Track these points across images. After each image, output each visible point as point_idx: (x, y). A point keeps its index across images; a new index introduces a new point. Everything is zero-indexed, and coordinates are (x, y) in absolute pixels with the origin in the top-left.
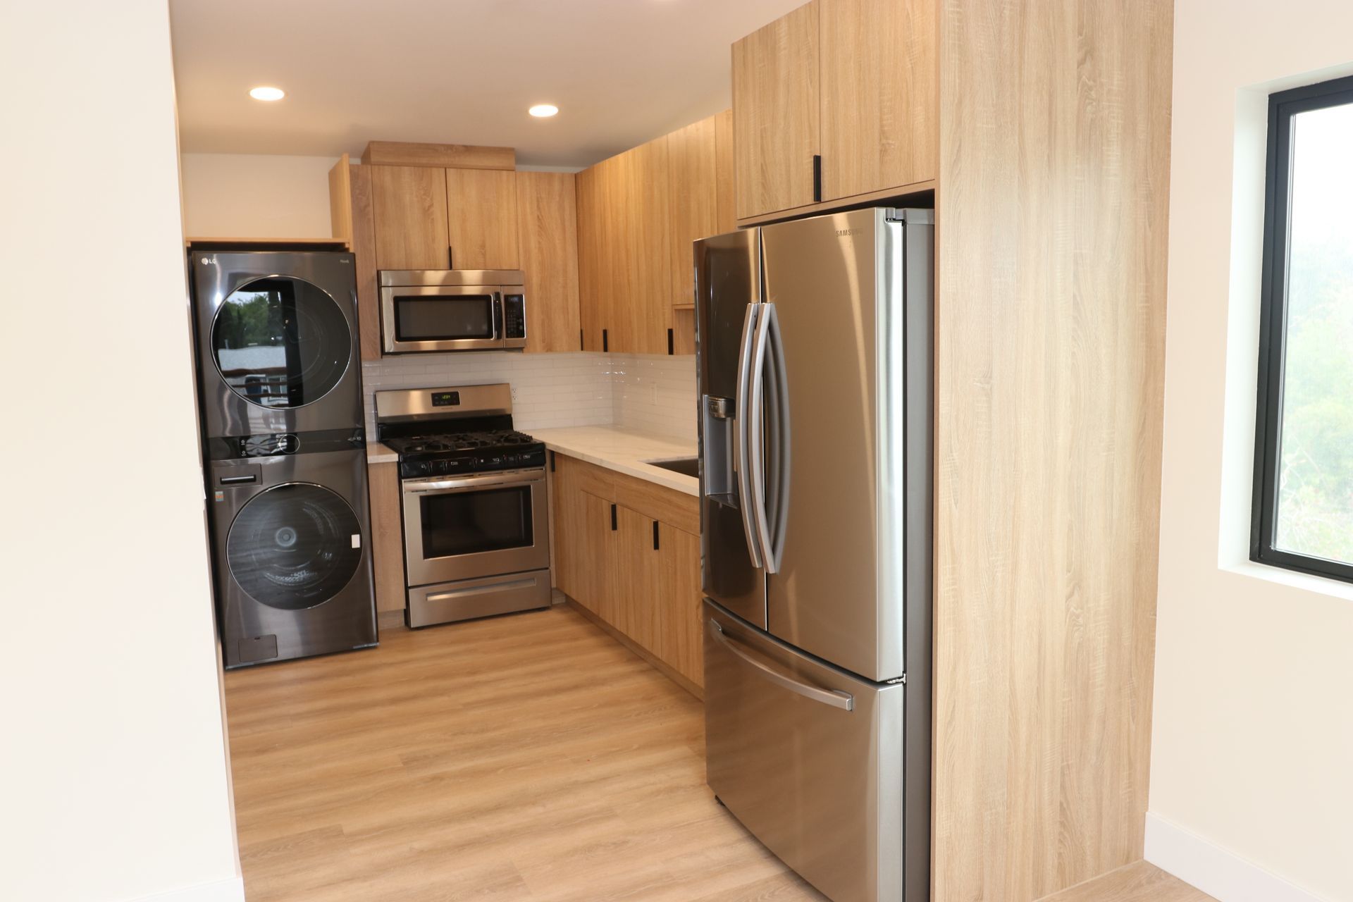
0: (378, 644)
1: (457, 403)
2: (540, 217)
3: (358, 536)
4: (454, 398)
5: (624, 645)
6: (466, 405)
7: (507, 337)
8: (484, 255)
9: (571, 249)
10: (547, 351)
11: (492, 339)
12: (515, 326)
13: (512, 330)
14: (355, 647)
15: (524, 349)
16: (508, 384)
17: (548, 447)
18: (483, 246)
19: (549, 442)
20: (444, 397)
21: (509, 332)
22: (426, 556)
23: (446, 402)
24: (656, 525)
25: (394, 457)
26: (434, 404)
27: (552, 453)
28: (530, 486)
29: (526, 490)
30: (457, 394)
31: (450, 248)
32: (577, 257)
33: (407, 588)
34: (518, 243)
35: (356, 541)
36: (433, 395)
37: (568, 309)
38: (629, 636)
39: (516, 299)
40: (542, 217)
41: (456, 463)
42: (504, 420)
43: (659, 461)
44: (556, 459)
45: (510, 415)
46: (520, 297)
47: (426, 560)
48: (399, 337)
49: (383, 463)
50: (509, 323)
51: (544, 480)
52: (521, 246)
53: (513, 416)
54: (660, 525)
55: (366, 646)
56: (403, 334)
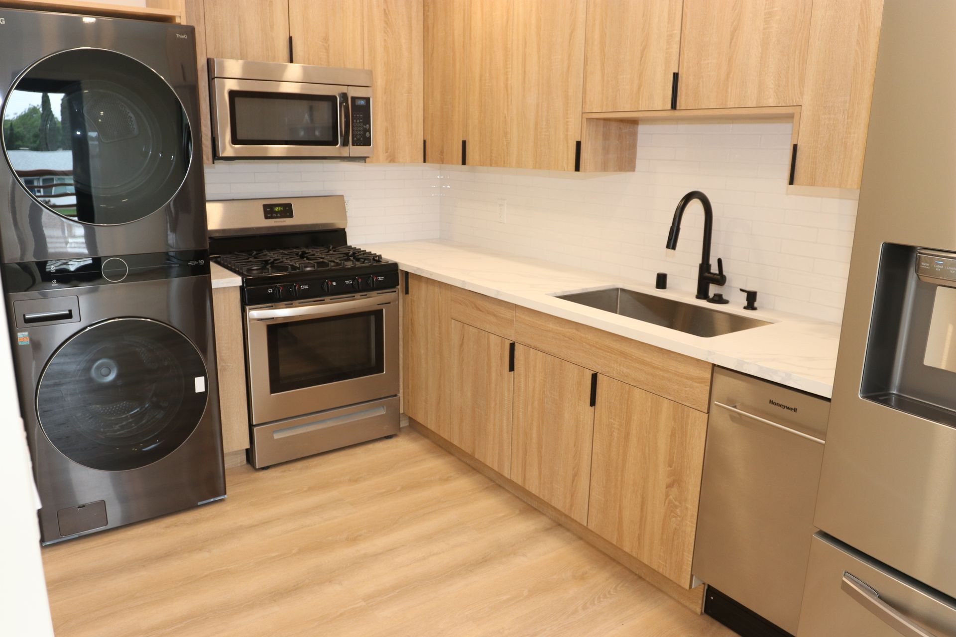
0: (226, 496)
1: (291, 216)
2: (387, 12)
3: (203, 378)
4: (287, 210)
5: (504, 488)
6: (302, 218)
7: (353, 145)
8: (327, 50)
9: (417, 50)
10: (390, 162)
11: (337, 146)
12: (362, 133)
13: (358, 137)
14: (199, 503)
15: (367, 160)
16: (342, 196)
17: (401, 267)
18: (326, 39)
19: (402, 262)
20: (276, 209)
21: (355, 139)
22: (274, 389)
23: (279, 215)
24: (594, 377)
25: (237, 281)
26: (266, 217)
27: (407, 273)
28: (383, 310)
29: (378, 314)
30: (289, 205)
31: (291, 38)
32: (422, 60)
33: (251, 426)
34: (363, 39)
35: (200, 385)
36: (265, 206)
37: (412, 116)
38: (527, 488)
39: (362, 102)
40: (389, 11)
41: (306, 287)
42: (340, 235)
43: (565, 294)
44: (410, 280)
45: (344, 229)
46: (367, 100)
47: (272, 395)
48: (235, 140)
49: (224, 288)
50: (355, 128)
51: (397, 302)
52: (366, 42)
53: (346, 230)
54: (599, 377)
55: (212, 500)
56: (240, 136)
